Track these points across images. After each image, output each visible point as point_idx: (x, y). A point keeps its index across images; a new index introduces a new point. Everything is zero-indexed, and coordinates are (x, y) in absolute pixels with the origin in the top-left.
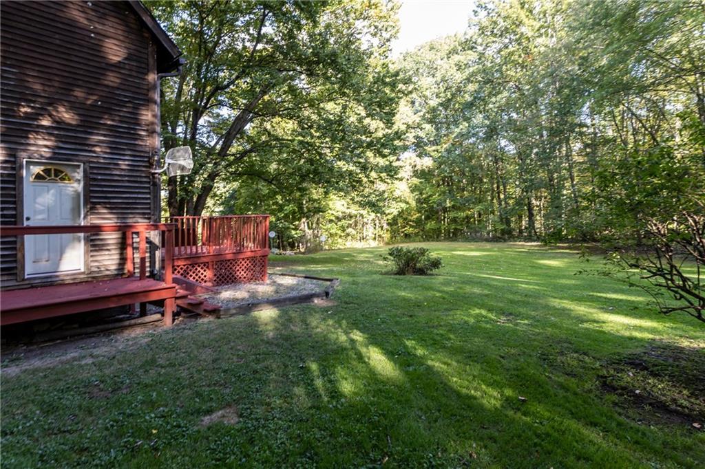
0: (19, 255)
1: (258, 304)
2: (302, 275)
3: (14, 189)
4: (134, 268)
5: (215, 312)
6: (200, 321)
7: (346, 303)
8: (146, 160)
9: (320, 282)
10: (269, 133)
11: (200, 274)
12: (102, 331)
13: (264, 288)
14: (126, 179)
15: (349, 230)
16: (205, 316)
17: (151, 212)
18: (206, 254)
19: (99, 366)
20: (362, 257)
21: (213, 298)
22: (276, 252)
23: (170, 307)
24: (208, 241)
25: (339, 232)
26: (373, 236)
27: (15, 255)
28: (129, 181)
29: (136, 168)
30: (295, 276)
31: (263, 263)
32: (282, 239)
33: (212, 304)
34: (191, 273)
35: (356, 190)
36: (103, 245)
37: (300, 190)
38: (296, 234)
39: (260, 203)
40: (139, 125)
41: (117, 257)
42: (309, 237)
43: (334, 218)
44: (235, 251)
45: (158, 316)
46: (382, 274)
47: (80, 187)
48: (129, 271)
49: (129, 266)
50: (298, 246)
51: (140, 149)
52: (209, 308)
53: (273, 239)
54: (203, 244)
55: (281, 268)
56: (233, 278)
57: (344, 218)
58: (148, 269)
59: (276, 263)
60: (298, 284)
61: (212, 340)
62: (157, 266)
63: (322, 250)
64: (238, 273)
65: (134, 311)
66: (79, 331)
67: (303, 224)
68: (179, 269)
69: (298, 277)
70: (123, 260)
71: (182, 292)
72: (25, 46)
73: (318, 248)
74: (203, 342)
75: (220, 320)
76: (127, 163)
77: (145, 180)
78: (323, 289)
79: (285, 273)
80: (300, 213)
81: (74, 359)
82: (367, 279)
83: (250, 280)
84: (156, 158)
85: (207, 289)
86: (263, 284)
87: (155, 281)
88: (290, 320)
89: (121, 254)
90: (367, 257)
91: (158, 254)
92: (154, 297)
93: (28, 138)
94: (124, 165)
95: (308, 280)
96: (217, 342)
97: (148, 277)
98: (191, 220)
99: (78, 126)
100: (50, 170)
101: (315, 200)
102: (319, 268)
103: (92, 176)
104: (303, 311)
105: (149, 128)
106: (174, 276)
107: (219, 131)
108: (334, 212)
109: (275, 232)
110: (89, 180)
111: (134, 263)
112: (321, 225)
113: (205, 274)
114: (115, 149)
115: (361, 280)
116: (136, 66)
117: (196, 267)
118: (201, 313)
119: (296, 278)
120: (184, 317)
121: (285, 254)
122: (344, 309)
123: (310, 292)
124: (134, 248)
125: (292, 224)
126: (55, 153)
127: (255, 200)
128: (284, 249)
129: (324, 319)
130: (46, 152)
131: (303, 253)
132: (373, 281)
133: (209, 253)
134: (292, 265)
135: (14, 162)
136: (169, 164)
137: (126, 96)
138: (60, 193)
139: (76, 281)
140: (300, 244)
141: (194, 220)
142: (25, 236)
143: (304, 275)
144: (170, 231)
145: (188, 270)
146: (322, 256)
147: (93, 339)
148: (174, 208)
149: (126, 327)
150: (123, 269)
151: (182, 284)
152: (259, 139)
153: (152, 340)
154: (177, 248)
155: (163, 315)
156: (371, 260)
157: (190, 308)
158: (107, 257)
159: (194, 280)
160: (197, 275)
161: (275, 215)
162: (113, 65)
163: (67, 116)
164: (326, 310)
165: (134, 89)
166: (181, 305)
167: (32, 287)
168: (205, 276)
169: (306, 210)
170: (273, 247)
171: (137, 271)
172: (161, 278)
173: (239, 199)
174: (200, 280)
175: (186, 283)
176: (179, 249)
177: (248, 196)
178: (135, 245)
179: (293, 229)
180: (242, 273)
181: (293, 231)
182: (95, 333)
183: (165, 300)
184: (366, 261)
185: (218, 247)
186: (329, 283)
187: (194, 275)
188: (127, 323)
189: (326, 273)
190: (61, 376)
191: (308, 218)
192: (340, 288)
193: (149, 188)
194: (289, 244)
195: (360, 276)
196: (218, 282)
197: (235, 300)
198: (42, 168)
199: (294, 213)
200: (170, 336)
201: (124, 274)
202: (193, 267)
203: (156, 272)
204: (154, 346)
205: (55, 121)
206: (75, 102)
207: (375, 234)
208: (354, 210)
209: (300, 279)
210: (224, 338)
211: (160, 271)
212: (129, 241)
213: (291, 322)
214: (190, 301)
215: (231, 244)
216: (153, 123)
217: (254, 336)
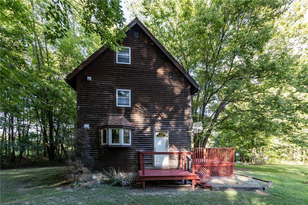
0: (153, 159)
1: (228, 188)
2: (251, 177)
3: (152, 140)
4: (183, 166)
5: (210, 188)
6: (205, 190)
7: (275, 195)
8: (187, 128)
9: (261, 182)
10: (236, 108)
11: (205, 171)
12: (174, 187)
13: (231, 180)
14: (181, 135)
15: (283, 155)
16: (206, 189)
17: (188, 147)
18: (207, 163)
19: (173, 198)
20: (292, 170)
21: (210, 181)
22: (239, 163)
23: (194, 183)
24: (208, 158)
25: (276, 155)
26: (301, 159)
27: (152, 159)
28: (181, 136)
29: (184, 131)
30: (247, 177)
31: (232, 169)
32: (242, 157)
33: (209, 184)
34: (201, 170)
35: (287, 134)
36: (174, 158)
37: (252, 134)
38: (250, 155)
39: (232, 140)
40: (184, 115)
41: (178, 162)
42: (257, 157)
43: (273, 148)
44: (219, 163)
45: (190, 185)
46: (303, 183)
47: (168, 138)
48: (181, 167)
49: (181, 166)
50: (251, 161)
51: (185, 124)
52: (208, 186)
53: (238, 156)
54: (206, 158)
55: (241, 171)
56: (218, 174)
57: (280, 148)
58: (187, 167)
59: (238, 168)
60: (248, 181)
61: (208, 199)
62: (190, 167)
63: (265, 164)
64: (220, 172)
65: (182, 181)
66: (167, 185)
67: (254, 150)
68: (197, 168)
69: (249, 177)
70: (179, 163)
71: (198, 178)
72: (155, 96)
73: (263, 163)
74: (205, 199)
75: (212, 191)
76: (181, 129)
77: (186, 135)
78: (262, 186)
79: (242, 174)
80: (253, 145)
81: (167, 195)
82: (291, 184)
83: (225, 175)
84: (190, 127)
85: (207, 177)
86: (231, 179)
87: (189, 172)
88: (242, 198)
89: (179, 161)
90: (295, 171)
91: (190, 162)
92: (189, 178)
93: (155, 124)
94: (180, 130)
95: (254, 180)
96: (210, 200)
97: (187, 170)
98: (202, 150)
99: (167, 118)
100: (160, 133)
101: (261, 139)
102: (262, 174)
103: (171, 135)
104: (250, 195)
105: (188, 116)
106: (196, 171)
107: (213, 109)
108: (273, 145)
109: (239, 153)
110: (170, 136)
111: (183, 165)
112: (265, 151)
113: (207, 171)
114: (177, 125)
115: (286, 184)
116: (184, 95)
117: (203, 168)
118: (205, 187)
119: (248, 178)
120: (198, 187)
121: (244, 164)
122: (273, 199)
123: (255, 186)
124: (183, 159)
125: (248, 150)
126: (161, 128)
127: (229, 139)
128: (243, 162)
129: (261, 201)
130: (160, 128)
131: (254, 165)
132: (295, 186)
133: (208, 162)
134: (247, 170)
135: (152, 132)
136: (194, 129)
137: (181, 106)
138: (163, 141)
139: (167, 169)
140: (252, 160)
141: (203, 149)
142: (155, 155)
143: (252, 177)
144: (194, 155)
145: (200, 169)
146: (264, 168)
147: (171, 189)
148: (196, 143)
149: (181, 187)
150: (179, 166)
151: (198, 174)
152: (232, 111)
153: (188, 194)
154: (196, 159)
155: (192, 185)
156: (298, 173)
157: (201, 184)
158: (175, 162)
159: (202, 173)
160: (203, 171)
161: (239, 145)
162: (177, 96)
163: (165, 116)
164: (262, 197)
165: (183, 103)
166: (198, 183)
167: (156, 169)
168: (207, 172)
169: (255, 144)
170: (238, 160)
171: (184, 167)
172: (191, 172)
173: (222, 138)
174: (205, 173)
175: (199, 174)
176: (197, 160)
177: (226, 137)
178: (183, 158)
179: (249, 153)
180: (222, 172)
181: (248, 153)
182: (172, 187)
183: (192, 180)
184: (294, 173)
185: (212, 160)
186: (266, 183)
187: (202, 171)
188: (181, 186)
189: (266, 177)
190: (164, 199)
191: (256, 148)
192: (272, 187)
193: (187, 138)
194: (246, 159)
195: (287, 182)
196: (211, 175)
197: (218, 184)
198: (159, 133)
199: (249, 145)
200: (194, 193)
201: (180, 168)
202: (202, 168)
203: (189, 169)
204: (189, 196)
205: (162, 118)
206: (166, 111)
207: (302, 158)
208: (286, 144)
209: (250, 178)
210: (213, 199)
211: (191, 168)
212: (181, 157)
213: (243, 199)
214: (201, 182)
215: (217, 160)
216: (189, 114)
217: (225, 201)
